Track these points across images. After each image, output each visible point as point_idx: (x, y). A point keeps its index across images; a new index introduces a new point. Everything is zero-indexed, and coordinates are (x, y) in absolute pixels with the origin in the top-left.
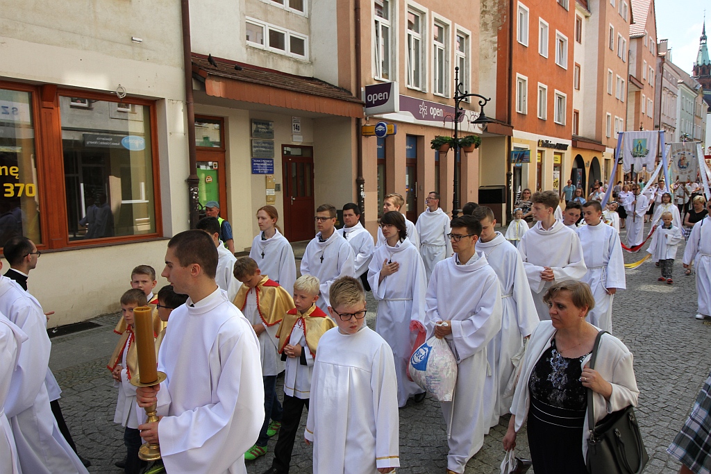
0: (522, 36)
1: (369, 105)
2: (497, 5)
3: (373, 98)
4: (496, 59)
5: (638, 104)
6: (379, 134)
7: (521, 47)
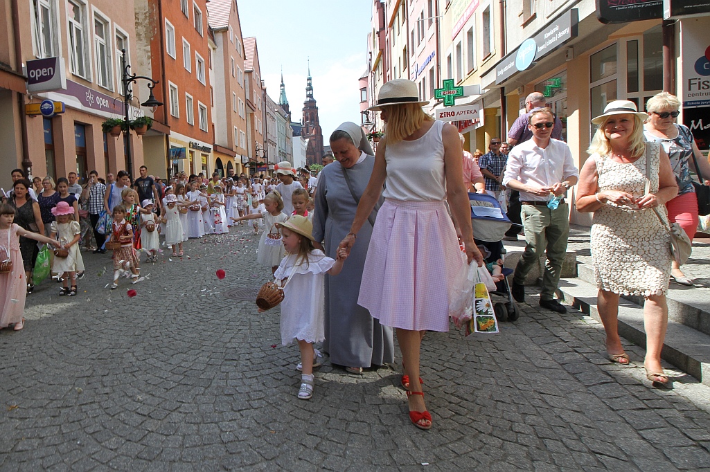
0: (171, 49)
1: (32, 81)
2: (148, 18)
3: (36, 74)
4: (150, 66)
5: (253, 123)
6: (45, 112)
7: (171, 59)
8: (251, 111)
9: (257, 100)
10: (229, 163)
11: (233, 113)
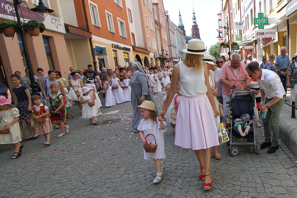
5: (161, 34)
8: (159, 28)
9: (162, 21)
10: (146, 58)
11: (146, 28)
